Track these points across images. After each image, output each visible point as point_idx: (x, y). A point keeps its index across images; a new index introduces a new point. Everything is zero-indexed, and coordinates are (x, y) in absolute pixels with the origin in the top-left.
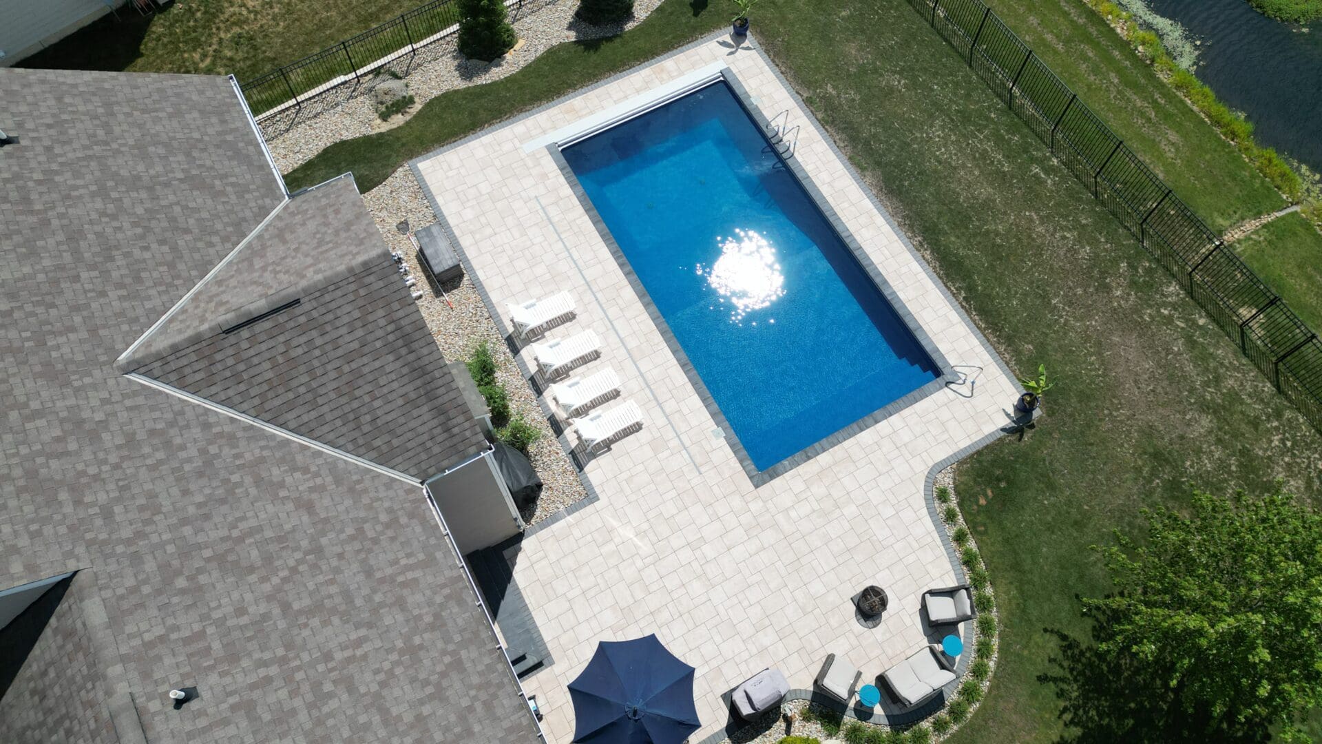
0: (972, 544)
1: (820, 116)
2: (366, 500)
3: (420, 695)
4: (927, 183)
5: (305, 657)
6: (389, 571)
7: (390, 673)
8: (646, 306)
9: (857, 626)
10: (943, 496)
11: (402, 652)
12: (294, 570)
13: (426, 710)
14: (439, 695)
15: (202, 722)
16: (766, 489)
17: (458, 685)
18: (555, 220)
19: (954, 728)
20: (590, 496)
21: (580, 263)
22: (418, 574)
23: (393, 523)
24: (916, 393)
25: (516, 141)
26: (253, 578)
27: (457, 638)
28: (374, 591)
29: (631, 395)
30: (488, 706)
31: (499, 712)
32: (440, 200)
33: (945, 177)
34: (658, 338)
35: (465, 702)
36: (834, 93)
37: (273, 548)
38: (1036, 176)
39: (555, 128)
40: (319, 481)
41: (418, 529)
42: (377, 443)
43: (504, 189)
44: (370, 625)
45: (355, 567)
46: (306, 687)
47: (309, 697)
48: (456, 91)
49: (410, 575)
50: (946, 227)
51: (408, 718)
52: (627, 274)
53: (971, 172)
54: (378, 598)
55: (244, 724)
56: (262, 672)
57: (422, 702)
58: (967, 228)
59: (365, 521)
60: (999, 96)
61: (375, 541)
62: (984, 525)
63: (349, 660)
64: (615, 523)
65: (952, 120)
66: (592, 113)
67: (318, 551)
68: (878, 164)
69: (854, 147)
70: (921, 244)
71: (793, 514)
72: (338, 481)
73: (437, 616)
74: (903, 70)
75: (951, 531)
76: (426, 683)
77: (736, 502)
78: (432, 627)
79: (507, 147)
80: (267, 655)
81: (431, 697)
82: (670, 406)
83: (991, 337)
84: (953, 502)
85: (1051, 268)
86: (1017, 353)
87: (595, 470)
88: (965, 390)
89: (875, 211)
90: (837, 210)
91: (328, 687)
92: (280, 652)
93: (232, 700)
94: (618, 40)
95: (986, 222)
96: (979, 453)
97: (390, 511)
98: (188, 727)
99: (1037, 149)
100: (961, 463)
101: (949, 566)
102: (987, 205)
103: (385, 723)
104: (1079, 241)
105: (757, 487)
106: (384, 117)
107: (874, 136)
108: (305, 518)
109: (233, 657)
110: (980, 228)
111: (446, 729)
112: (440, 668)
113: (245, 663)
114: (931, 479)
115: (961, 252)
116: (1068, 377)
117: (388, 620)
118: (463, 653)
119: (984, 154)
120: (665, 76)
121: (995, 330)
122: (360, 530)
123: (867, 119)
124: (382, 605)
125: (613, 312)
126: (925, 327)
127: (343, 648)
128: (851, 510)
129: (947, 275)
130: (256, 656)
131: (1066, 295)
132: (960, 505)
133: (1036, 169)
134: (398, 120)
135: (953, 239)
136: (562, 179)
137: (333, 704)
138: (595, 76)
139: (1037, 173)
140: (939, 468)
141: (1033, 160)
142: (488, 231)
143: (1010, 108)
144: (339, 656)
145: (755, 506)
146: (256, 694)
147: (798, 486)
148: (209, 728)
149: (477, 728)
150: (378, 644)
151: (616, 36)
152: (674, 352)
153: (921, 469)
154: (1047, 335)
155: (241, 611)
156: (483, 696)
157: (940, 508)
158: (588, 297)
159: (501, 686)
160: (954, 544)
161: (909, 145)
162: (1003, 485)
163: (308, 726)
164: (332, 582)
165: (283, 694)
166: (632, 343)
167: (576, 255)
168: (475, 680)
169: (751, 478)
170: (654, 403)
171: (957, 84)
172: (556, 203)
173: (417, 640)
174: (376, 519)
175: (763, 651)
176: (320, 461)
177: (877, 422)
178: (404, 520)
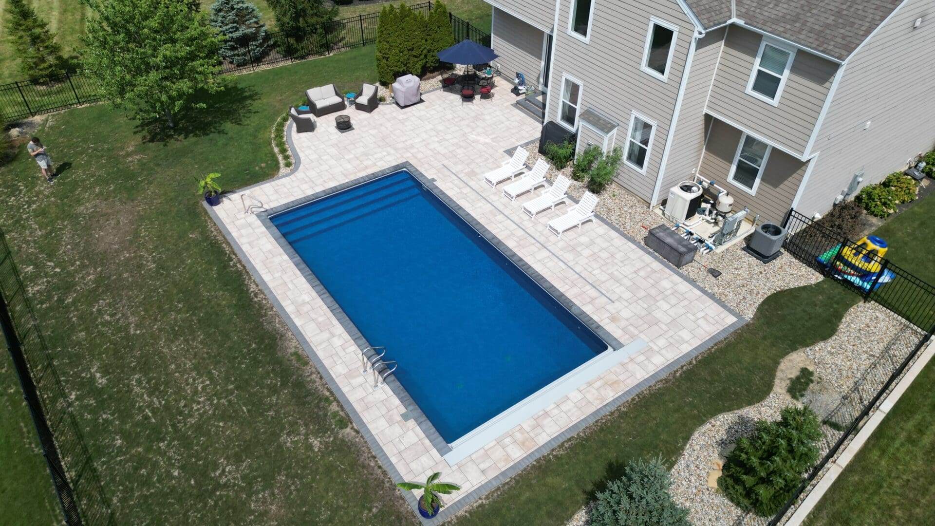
9: (353, 122)
10: (288, 165)
16: (400, 161)
18: (588, 287)
21: (555, 259)
24: (291, 205)
25: (655, 348)
32: (697, 293)
39: (622, 364)
48: (750, 403)
62: (266, 156)
66: (589, 384)
71: (385, 154)
74: (212, 493)
75: (288, 153)
77: (419, 156)
79: (662, 343)
83: (221, 239)
84: (282, 162)
85: (141, 288)
86: (203, 232)
88: (254, 209)
95: (185, 320)
96: (257, 183)
100: (271, 178)
101: (295, 142)
102: (176, 336)
104: (100, 314)
105: (407, 162)
106: (806, 372)
110: (194, 314)
114: (294, 171)
115: (221, 293)
116: (171, 223)
119: (154, 390)
120: (520, 438)
121: (216, 243)
128: (349, 157)
131: (140, 271)
132: (278, 163)
134: (789, 368)
135: (224, 303)
140: (287, 175)
142: (642, 274)
145: (408, 155)
151: (591, 498)
153: (298, 175)
157: (292, 160)
160: (288, 149)
162: (246, 172)
169: (411, 165)
172: (593, 299)
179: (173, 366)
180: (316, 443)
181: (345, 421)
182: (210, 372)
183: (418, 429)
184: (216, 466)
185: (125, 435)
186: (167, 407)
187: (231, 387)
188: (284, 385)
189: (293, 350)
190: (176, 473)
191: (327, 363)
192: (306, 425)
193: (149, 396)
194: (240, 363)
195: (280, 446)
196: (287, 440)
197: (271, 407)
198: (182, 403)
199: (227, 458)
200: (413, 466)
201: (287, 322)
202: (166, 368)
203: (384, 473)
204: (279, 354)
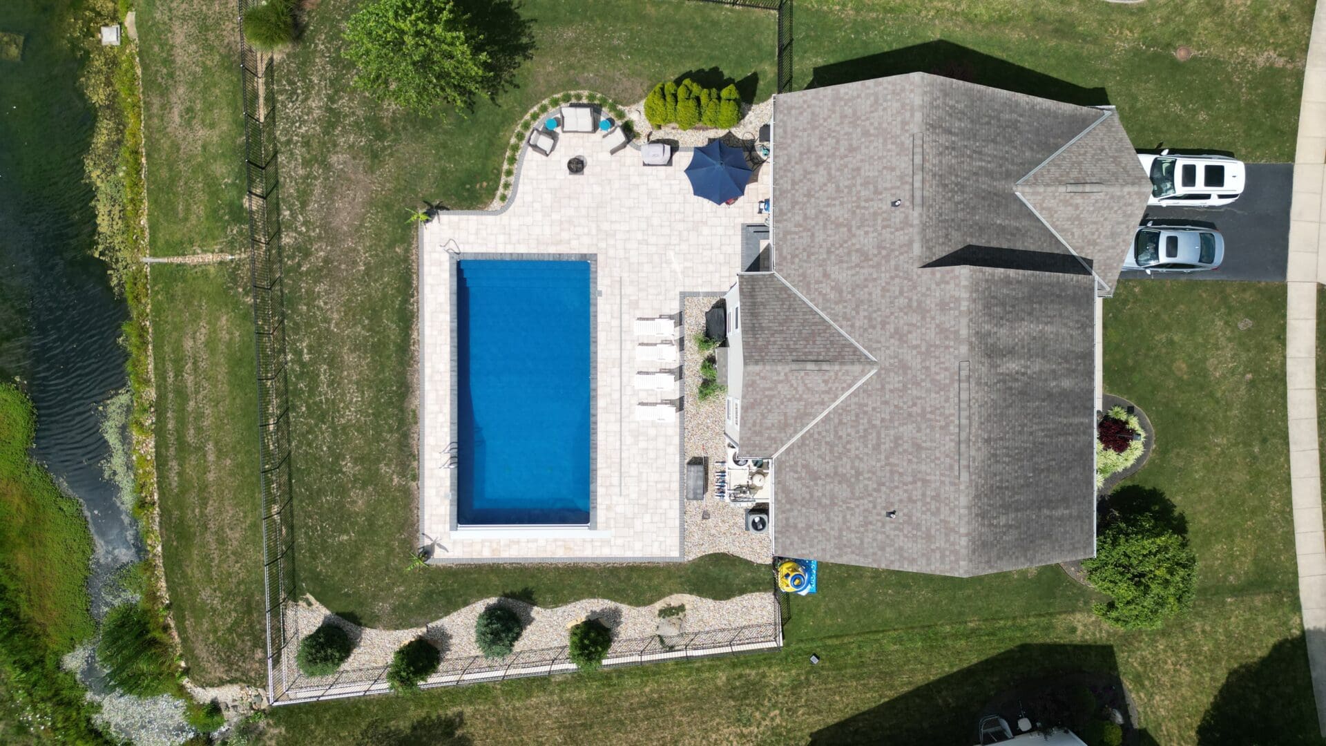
0: (506, 166)
1: (415, 464)
2: (801, 271)
3: (813, 176)
4: (381, 381)
5: (850, 206)
6: (805, 234)
7: (821, 189)
8: (595, 390)
9: (589, 161)
10: (503, 198)
11: (813, 196)
12: (841, 246)
13: (813, 169)
14: (806, 172)
15: (893, 191)
16: (592, 251)
17: (797, 174)
18: (617, 474)
19: (572, 93)
20: (684, 296)
21: (618, 437)
22: (793, 229)
23: (794, 256)
24: (480, 258)
25: (612, 543)
26: (858, 246)
27: (789, 195)
28: (814, 227)
29: (632, 341)
30: (789, 162)
31: (786, 158)
32: (677, 523)
33: (367, 380)
34: (600, 366)
35: (797, 167)
36: (395, 477)
37: (845, 258)
38: (310, 352)
39: (584, 541)
40: (816, 286)
41: (785, 251)
42: (785, 296)
43: (636, 511)
44: (821, 211)
45: (817, 240)
46: (854, 193)
47: (854, 189)
48: (630, 604)
49: (797, 230)
50: (391, 346)
51: (821, 168)
52: (595, 415)
53: (349, 375)
54: (813, 223)
55: (879, 186)
56: (867, 205)
57: (814, 172)
58: (379, 340)
59: (806, 261)
60: (288, 423)
61: (804, 250)
62: (492, 172)
63: (834, 199)
64: (679, 275)
65: (333, 418)
66: (555, 540)
67: (829, 252)
68: (402, 410)
69: (409, 430)
70: (414, 343)
71: (586, 230)
72: (808, 284)
73: (793, 207)
74: (337, 473)
75: (512, 179)
76: (809, 180)
77: (611, 252)
78: (797, 203)
79: (620, 541)
80: (863, 211)
81: (809, 173)
82: (616, 323)
83: (415, 267)
84: (501, 191)
85: (349, 288)
86: (407, 251)
87: (674, 308)
88: (452, 245)
89: (426, 379)
90: (449, 393)
91: (846, 191)
92: (858, 211)
93: (880, 197)
94: (508, 591)
95: (365, 338)
96: (468, 208)
97: (793, 263)
98: (898, 192)
99: (293, 370)
100: (482, 209)
101: (525, 163)
102: (355, 348)
103: (830, 169)
104: (319, 297)
105: (596, 255)
106: (681, 608)
107: (391, 431)
108: (828, 269)
109: (875, 214)
110: (371, 336)
111: (808, 158)
112: (801, 184)
113: (872, 210)
114: (503, 210)
115: (394, 326)
116: (389, 222)
117: (813, 211)
118: (789, 188)
119: (331, 384)
120: (495, 545)
121: (410, 269)
122: (809, 257)
123: (386, 446)
124: (813, 219)
125: (616, 396)
126: (448, 292)
127: (834, 205)
128: (555, 216)
129: (412, 316)
130: (867, 212)
131: (353, 268)
132: (497, 189)
133: (306, 357)
134: (675, 600)
135: (393, 337)
136: (599, 500)
137: (847, 183)
138: (538, 569)
139: (308, 354)
140: (495, 213)
141: (303, 365)
142: (659, 486)
143: (288, 409)
144: (837, 202)
145: (603, 245)
146: (872, 196)
147: (574, 243)
148: (892, 188)
149: (797, 155)
150: (821, 203)
151: (506, 596)
152: (596, 353)
153: (504, 217)
154: (383, 252)
155: (867, 233)
156: (789, 167)
157: (509, 193)
158: (625, 412)
159: (780, 168)
160: (515, 172)
161: (373, 414)
162: (468, 186)
163: (858, 178)
164: (828, 236)
165: (863, 193)
166: (616, 370)
167: (618, 443)
168: (789, 175)
169: (596, 261)
170: (624, 329)
171: (309, 445)
172: (611, 485)
173: (805, 199)
174: (800, 260)
175: (641, 175)
176: (813, 296)
177: (511, 254)
178: (789, 257)
179: (346, 373)
180: (396, 480)
181: (415, 478)
182: (363, 392)
183: (448, 507)
184: (344, 459)
185: (308, 407)
186: (333, 401)
187: (370, 411)
188: (399, 428)
189: (413, 407)
190: (325, 449)
191: (427, 430)
192: (396, 466)
193: (328, 386)
194: (382, 397)
195: (378, 469)
196: (383, 468)
197: (385, 440)
198: (342, 405)
199: (351, 457)
200: (434, 527)
201: (421, 383)
202: (342, 372)
203: (418, 521)
204: (405, 405)
